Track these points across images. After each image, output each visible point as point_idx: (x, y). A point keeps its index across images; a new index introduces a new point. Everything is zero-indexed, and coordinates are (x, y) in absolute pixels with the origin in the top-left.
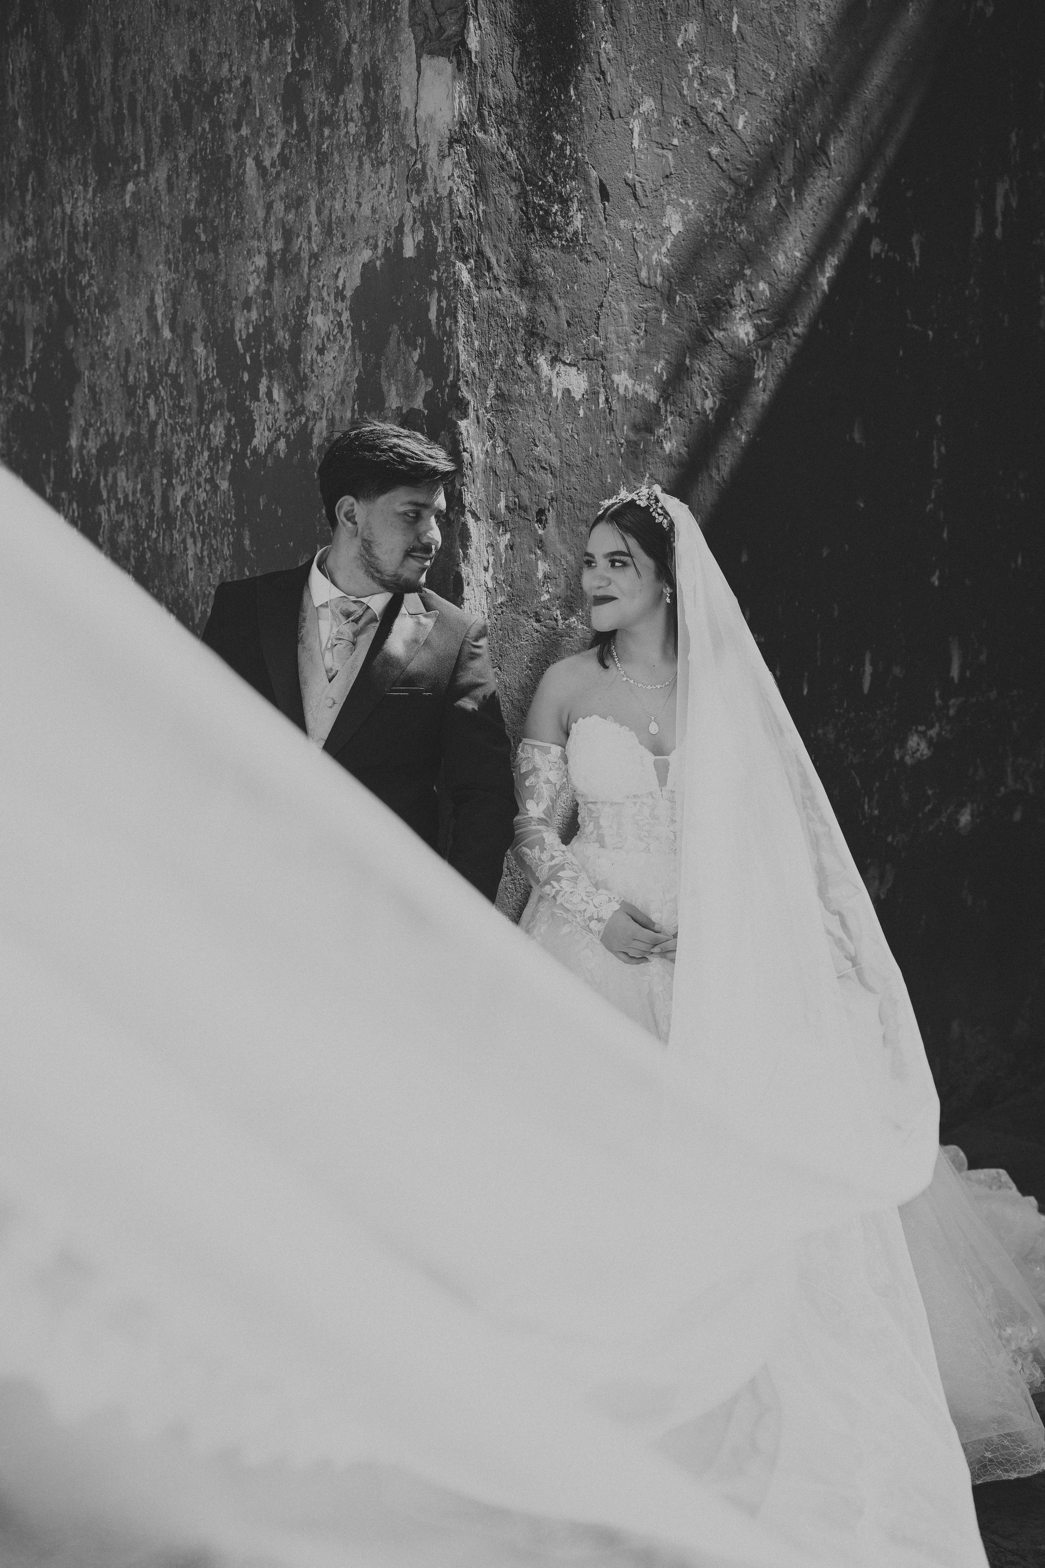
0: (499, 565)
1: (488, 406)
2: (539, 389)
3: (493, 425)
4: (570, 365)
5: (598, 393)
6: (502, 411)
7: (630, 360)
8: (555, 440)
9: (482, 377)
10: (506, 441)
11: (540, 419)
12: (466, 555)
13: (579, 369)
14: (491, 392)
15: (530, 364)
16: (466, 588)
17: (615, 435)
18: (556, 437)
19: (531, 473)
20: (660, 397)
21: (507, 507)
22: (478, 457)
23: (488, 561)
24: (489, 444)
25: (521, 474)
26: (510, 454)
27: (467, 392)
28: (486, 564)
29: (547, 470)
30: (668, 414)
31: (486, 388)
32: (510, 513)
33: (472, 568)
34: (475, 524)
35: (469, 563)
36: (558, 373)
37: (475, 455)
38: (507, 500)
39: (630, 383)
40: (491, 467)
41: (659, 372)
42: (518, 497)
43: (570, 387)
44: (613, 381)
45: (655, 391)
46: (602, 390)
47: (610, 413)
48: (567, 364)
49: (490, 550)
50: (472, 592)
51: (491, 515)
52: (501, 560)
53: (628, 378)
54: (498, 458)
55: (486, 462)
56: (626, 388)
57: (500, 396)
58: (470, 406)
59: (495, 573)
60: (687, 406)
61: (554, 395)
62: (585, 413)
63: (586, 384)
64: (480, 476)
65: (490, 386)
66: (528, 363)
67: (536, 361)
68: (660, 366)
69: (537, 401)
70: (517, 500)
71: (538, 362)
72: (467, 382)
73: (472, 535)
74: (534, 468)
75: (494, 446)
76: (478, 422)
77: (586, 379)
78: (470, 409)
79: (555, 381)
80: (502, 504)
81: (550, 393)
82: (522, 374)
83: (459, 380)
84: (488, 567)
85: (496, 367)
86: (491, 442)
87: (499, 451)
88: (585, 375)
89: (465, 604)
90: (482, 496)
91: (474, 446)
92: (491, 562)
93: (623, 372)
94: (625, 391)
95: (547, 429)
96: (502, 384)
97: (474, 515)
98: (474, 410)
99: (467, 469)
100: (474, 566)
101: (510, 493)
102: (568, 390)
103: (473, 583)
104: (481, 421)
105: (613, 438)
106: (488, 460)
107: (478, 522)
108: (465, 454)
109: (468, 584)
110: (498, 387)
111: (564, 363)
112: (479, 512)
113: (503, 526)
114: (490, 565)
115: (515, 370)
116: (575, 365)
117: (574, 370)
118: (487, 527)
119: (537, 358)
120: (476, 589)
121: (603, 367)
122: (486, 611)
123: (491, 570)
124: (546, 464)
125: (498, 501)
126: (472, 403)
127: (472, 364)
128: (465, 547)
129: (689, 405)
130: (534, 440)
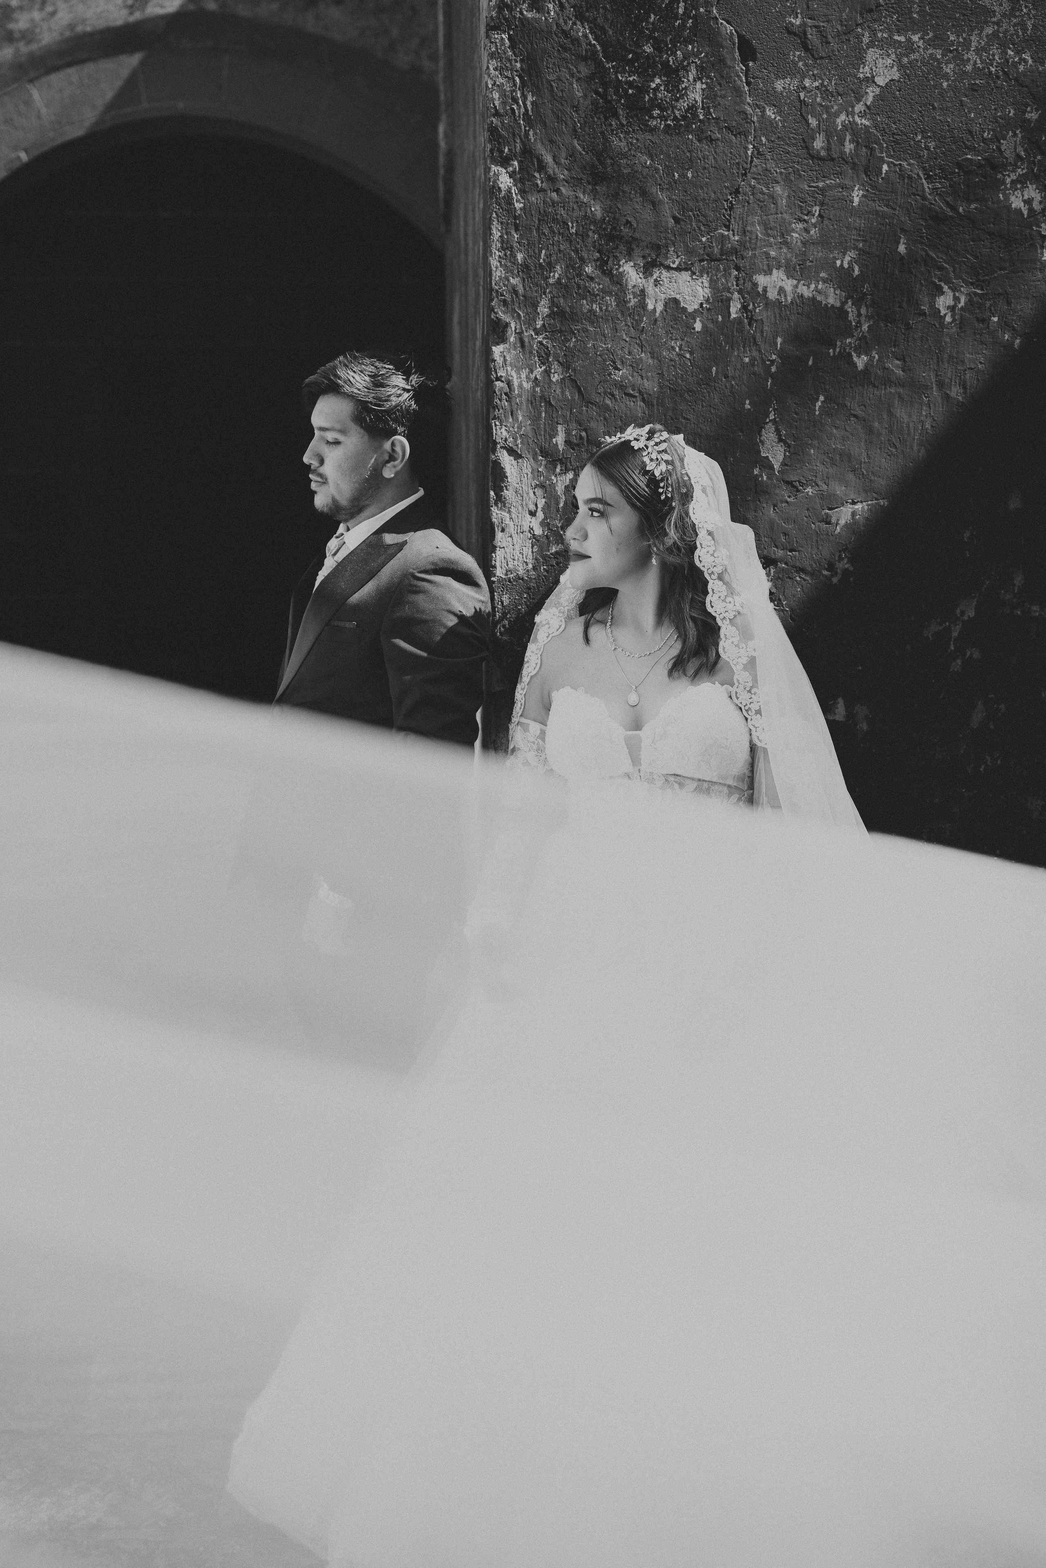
0: (554, 510)
1: (538, 326)
2: (622, 302)
3: (547, 348)
4: (678, 269)
5: (729, 300)
6: (561, 331)
7: (789, 256)
8: (650, 361)
9: (529, 294)
10: (566, 366)
11: (625, 337)
12: (500, 499)
13: (694, 273)
14: (544, 308)
15: (609, 274)
16: (499, 535)
17: (760, 351)
18: (652, 357)
19: (608, 402)
20: (847, 299)
21: (567, 442)
22: (520, 386)
23: (536, 505)
24: (539, 371)
25: (592, 403)
26: (574, 381)
27: (504, 313)
28: (532, 508)
29: (635, 397)
30: (863, 319)
31: (535, 306)
32: (573, 449)
33: (509, 512)
34: (514, 463)
35: (504, 506)
36: (656, 280)
37: (516, 383)
38: (568, 433)
39: (788, 285)
40: (542, 397)
41: (846, 266)
42: (585, 430)
43: (678, 297)
44: (756, 285)
45: (838, 292)
46: (736, 295)
47: (750, 325)
48: (673, 269)
49: (539, 492)
50: (510, 539)
51: (541, 452)
52: (558, 503)
53: (785, 278)
54: (554, 386)
55: (534, 391)
56: (781, 290)
57: (556, 313)
58: (509, 329)
59: (546, 518)
60: (901, 307)
61: (650, 307)
62: (704, 326)
63: (707, 291)
64: (524, 406)
65: (542, 303)
66: (604, 272)
67: (617, 269)
68: (847, 259)
69: (619, 316)
70: (584, 434)
71: (621, 270)
72: (505, 301)
73: (508, 475)
74: (613, 395)
75: (547, 373)
76: (523, 346)
77: (706, 284)
78: (509, 332)
79: (650, 290)
80: (560, 440)
81: (643, 305)
82: (595, 287)
83: (492, 300)
84: (536, 512)
85: (551, 281)
86: (543, 368)
87: (555, 378)
88: (705, 280)
89: (498, 552)
90: (527, 428)
91: (514, 374)
92: (540, 506)
93: (775, 271)
94: (779, 294)
95: (636, 350)
96: (562, 300)
97: (511, 452)
98: (516, 333)
99: (500, 400)
100: (513, 510)
101: (574, 425)
102: (676, 301)
103: (511, 528)
104: (527, 344)
105: (755, 354)
106: (538, 389)
107: (520, 461)
108: (498, 383)
109: (503, 530)
110: (553, 304)
111: (668, 268)
112: (520, 447)
113: (561, 463)
114: (539, 509)
115: (582, 283)
116: (686, 269)
117: (685, 276)
118: (535, 466)
119: (620, 266)
120: (515, 536)
121: (738, 268)
122: (530, 561)
123: (540, 515)
124: (633, 390)
125: (554, 434)
126: (513, 325)
127: (512, 280)
128: (499, 490)
129: (904, 305)
130: (614, 363)
